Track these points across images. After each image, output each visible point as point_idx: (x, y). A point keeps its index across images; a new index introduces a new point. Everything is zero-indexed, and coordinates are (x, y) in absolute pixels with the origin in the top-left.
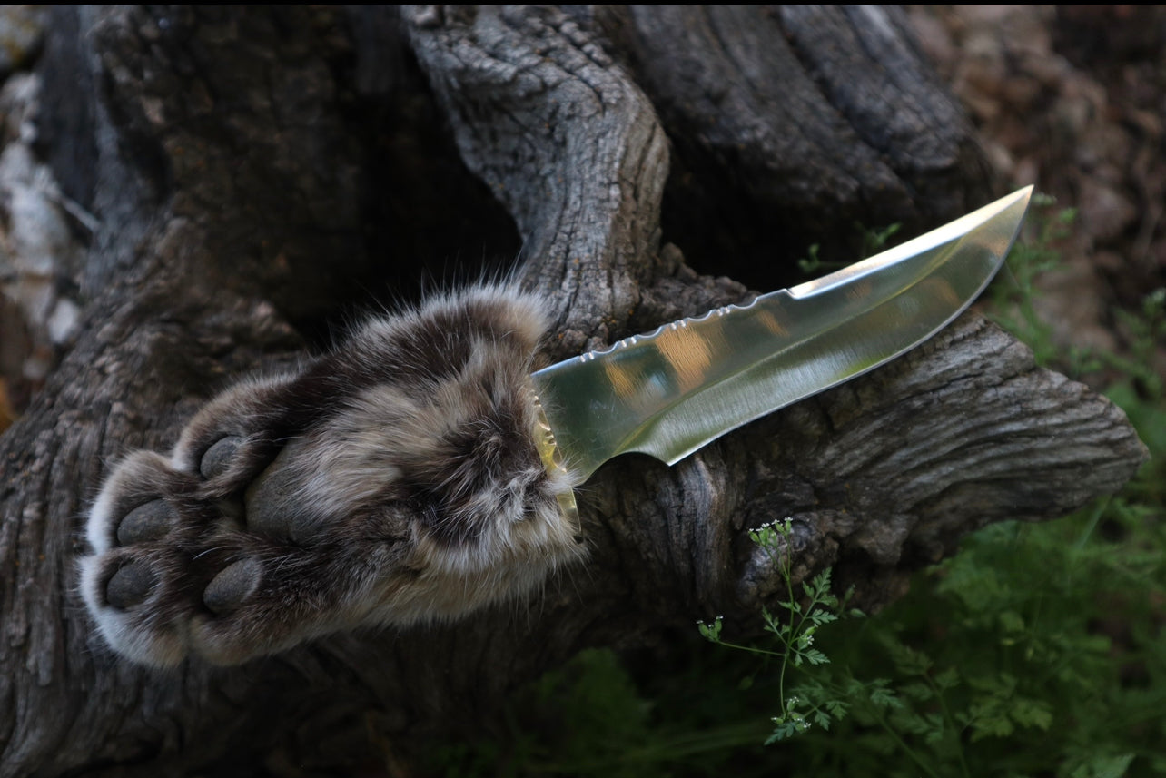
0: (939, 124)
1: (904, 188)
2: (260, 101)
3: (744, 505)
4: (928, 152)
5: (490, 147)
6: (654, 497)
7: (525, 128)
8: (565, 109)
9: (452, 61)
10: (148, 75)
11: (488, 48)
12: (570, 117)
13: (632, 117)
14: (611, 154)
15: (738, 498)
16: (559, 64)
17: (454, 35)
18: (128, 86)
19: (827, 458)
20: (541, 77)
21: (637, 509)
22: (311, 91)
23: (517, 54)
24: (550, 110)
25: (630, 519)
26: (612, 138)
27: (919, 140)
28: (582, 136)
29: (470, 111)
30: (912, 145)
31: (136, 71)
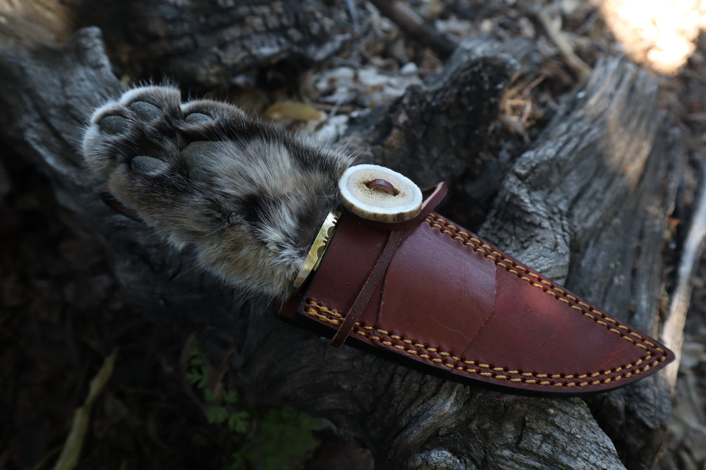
0: (660, 409)
1: (623, 416)
2: (435, 153)
3: (452, 429)
4: (647, 414)
5: (495, 232)
6: (423, 385)
7: (515, 234)
8: (538, 238)
9: (515, 190)
10: (413, 108)
11: (532, 199)
12: (538, 242)
13: (561, 264)
14: (541, 265)
15: (452, 424)
16: (552, 226)
17: (524, 185)
18: (404, 105)
19: (502, 453)
20: (541, 221)
21: (411, 382)
22: (453, 166)
23: (541, 208)
24: (532, 234)
25: (404, 383)
26: (547, 261)
27: (648, 406)
28: (535, 251)
29: (501, 214)
30: (642, 404)
31: (411, 103)
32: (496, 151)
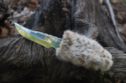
2: (55, 22)
7: (84, 28)
9: (79, 20)
11: (83, 20)
12: (90, 27)
20: (88, 23)
23: (86, 21)
26: (94, 29)
29: (79, 26)
32: (65, 17)
